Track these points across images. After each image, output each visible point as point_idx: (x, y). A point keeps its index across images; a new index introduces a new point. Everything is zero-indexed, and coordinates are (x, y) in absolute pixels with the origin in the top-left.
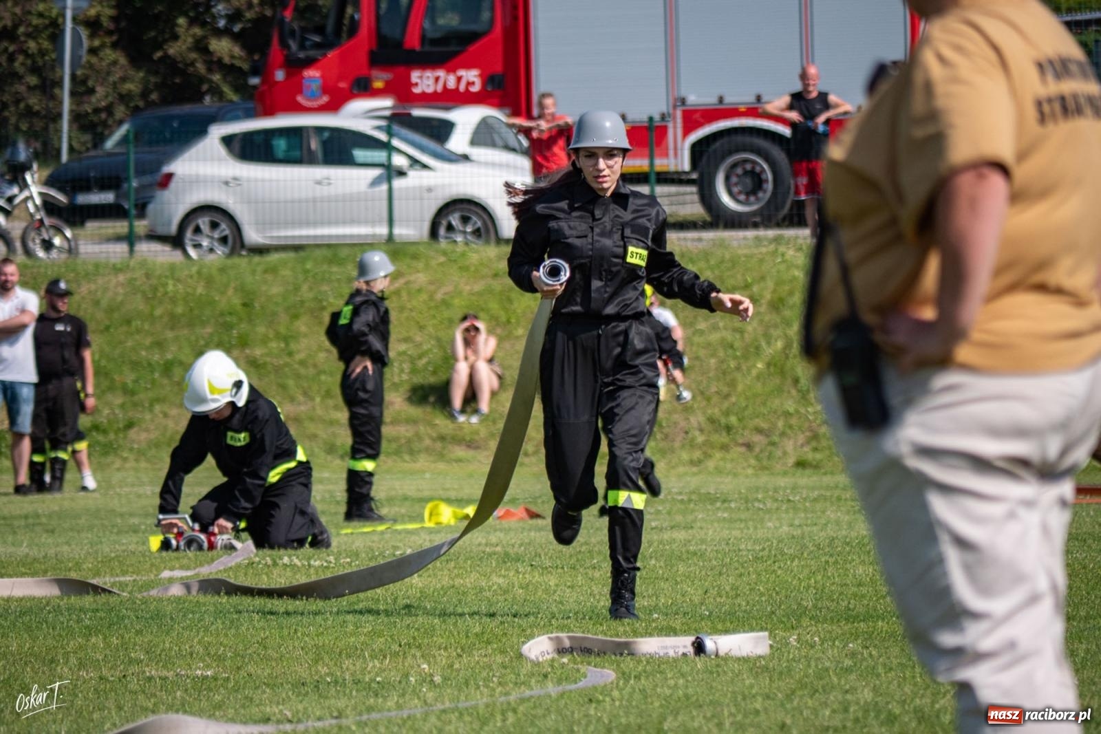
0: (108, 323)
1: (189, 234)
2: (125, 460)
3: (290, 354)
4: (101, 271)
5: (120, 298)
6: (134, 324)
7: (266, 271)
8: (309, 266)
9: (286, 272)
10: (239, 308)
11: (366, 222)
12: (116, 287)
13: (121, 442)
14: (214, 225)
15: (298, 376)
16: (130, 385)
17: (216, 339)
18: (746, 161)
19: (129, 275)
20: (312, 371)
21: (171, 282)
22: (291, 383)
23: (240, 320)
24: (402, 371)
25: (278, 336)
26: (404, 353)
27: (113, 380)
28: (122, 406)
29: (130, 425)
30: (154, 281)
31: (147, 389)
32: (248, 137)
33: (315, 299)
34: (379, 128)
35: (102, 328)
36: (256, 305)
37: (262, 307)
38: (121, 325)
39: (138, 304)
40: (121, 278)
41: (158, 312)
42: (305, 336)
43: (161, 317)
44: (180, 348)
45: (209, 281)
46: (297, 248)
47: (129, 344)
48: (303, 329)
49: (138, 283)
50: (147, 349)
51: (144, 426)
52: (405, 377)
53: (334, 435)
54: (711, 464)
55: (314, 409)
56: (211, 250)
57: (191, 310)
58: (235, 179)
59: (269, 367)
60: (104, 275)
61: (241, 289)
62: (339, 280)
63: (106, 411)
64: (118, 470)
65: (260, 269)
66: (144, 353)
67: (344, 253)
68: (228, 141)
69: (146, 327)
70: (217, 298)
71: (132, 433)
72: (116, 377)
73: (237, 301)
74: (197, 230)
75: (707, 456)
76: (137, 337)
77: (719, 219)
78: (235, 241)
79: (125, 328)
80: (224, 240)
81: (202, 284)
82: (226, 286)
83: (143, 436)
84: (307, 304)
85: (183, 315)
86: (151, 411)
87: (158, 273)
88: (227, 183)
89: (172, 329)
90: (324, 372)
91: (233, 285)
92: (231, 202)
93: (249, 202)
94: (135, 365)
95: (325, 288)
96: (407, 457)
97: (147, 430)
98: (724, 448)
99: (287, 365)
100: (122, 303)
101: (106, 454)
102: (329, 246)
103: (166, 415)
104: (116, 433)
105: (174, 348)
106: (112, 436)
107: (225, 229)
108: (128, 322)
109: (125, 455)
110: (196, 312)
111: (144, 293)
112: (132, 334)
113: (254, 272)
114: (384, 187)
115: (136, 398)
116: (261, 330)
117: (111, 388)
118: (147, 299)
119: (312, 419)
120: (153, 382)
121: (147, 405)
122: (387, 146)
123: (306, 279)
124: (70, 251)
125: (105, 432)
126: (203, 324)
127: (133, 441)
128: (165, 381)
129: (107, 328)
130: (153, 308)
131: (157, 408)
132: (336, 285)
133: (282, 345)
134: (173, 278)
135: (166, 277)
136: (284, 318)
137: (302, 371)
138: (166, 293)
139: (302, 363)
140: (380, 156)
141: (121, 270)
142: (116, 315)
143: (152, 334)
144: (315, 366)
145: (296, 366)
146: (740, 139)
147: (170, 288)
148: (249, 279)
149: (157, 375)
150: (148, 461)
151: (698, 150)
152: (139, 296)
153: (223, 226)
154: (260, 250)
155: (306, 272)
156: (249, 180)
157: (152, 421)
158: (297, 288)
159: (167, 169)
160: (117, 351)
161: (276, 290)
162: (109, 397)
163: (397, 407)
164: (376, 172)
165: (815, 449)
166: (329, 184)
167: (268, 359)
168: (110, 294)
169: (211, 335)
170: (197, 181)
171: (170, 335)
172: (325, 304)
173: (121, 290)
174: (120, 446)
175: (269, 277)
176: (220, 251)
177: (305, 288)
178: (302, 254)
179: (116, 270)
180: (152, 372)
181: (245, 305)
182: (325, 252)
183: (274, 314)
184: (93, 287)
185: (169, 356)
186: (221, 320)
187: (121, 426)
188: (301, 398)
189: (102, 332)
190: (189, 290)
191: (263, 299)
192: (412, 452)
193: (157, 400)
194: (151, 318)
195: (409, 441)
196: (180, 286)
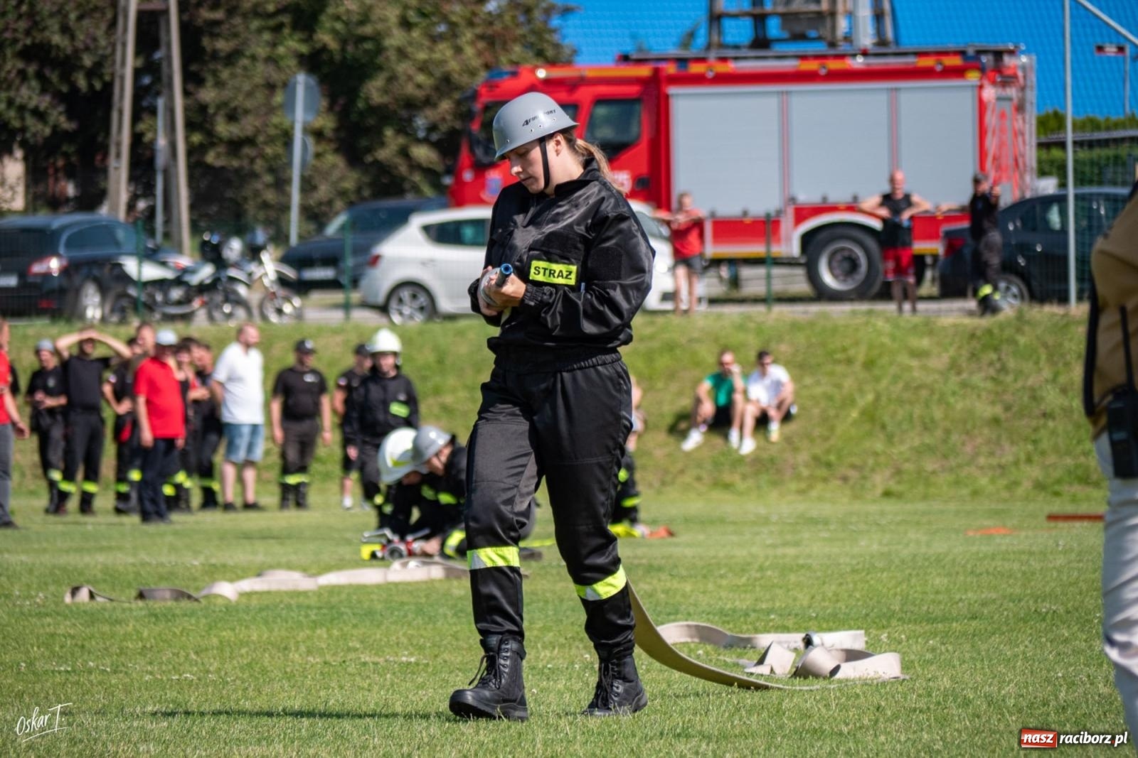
1: (394, 304)
4: (323, 332)
5: (338, 356)
10: (434, 364)
12: (334, 346)
14: (414, 297)
18: (843, 249)
19: (345, 337)
32: (442, 226)
36: (448, 362)
37: (452, 364)
40: (338, 339)
54: (814, 493)
56: (412, 317)
58: (431, 260)
59: (457, 413)
60: (325, 336)
61: (436, 349)
65: (450, 333)
68: (427, 229)
73: (432, 359)
74: (400, 301)
75: (810, 487)
77: (822, 294)
78: (431, 310)
80: (422, 309)
82: (423, 346)
88: (425, 263)
91: (428, 345)
92: (427, 277)
93: (441, 279)
98: (825, 480)
100: (339, 360)
107: (423, 299)
113: (446, 335)
116: (451, 382)
124: (298, 317)
136: (469, 373)
141: (338, 333)
146: (839, 231)
148: (442, 341)
151: (807, 239)
153: (421, 298)
154: (450, 318)
156: (441, 261)
159: (376, 251)
161: (463, 350)
165: (899, 482)
167: (456, 406)
168: (329, 353)
170: (400, 261)
173: (338, 349)
175: (458, 339)
176: (419, 318)
179: (335, 332)
181: (438, 362)
183: (461, 369)
191: (453, 357)
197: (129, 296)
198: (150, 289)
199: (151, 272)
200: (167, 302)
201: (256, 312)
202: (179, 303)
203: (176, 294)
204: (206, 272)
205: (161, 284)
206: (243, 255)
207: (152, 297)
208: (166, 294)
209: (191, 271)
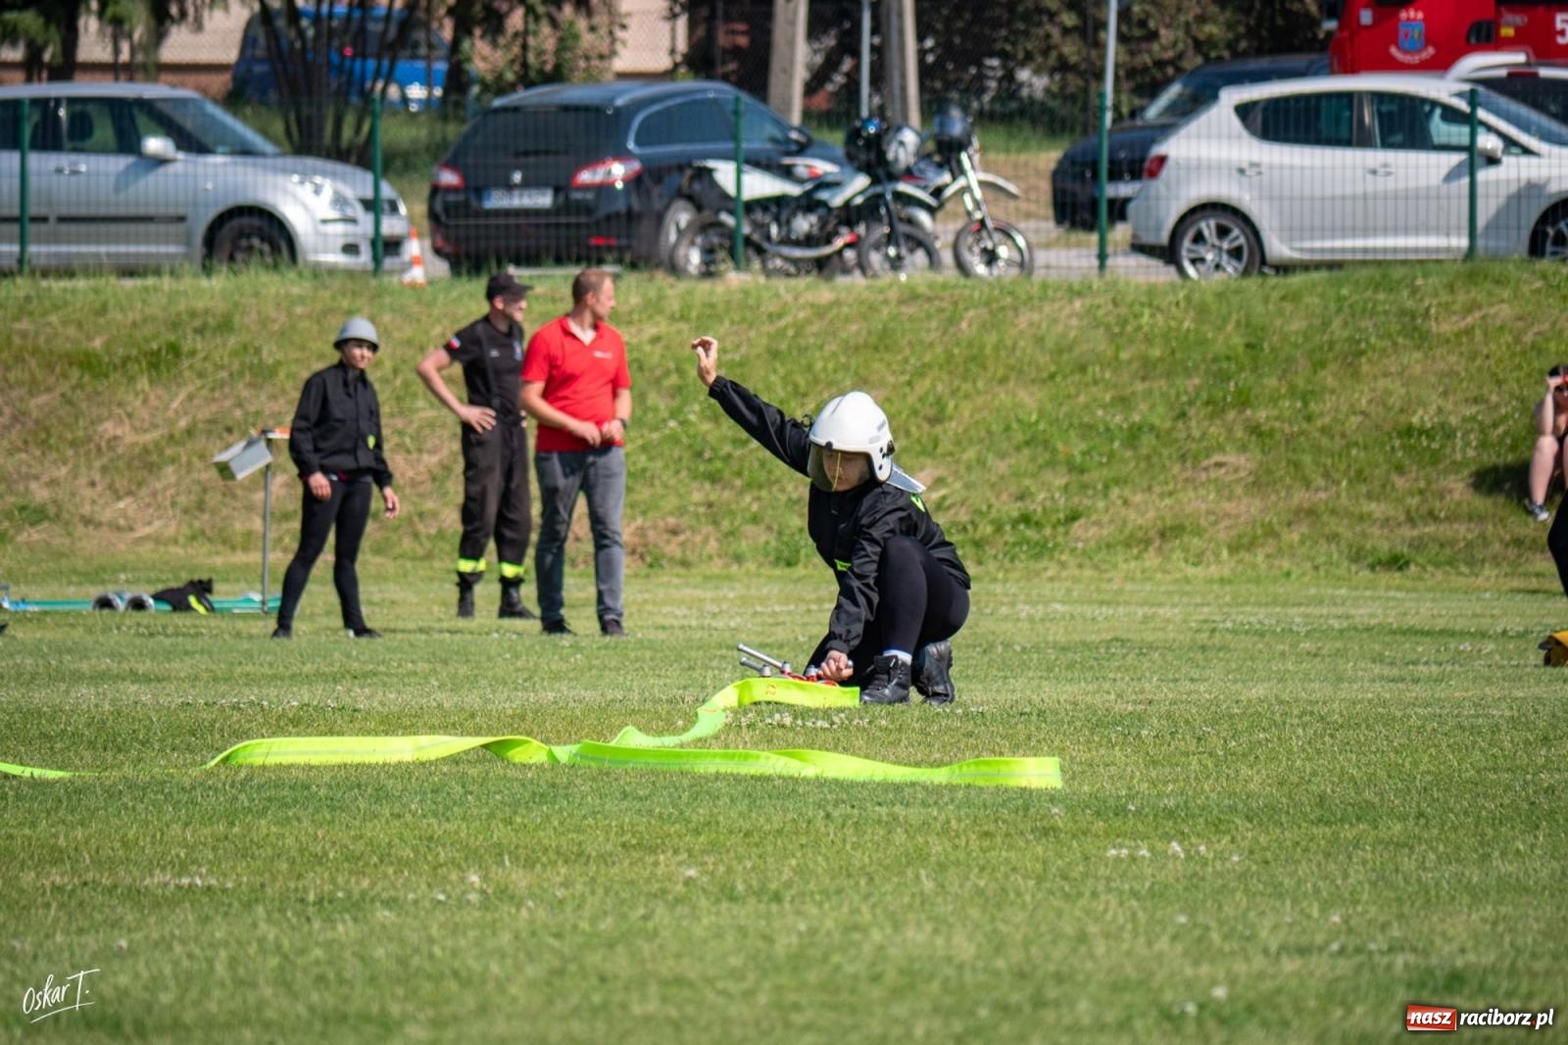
0: (1053, 368)
1: (1187, 243)
2: (1063, 565)
3: (1309, 419)
4: (1050, 293)
5: (1072, 334)
6: (1090, 369)
7: (1283, 298)
8: (1344, 292)
9: (1313, 300)
10: (1241, 349)
11: (1437, 231)
12: (1070, 316)
13: (1060, 539)
14: (1222, 232)
15: (1318, 450)
16: (1078, 459)
17: (1204, 396)
19: (1088, 302)
20: (1339, 443)
21: (1147, 312)
22: (1307, 459)
23: (1241, 368)
24: (1468, 444)
25: (1293, 391)
26: (1473, 418)
27: (1054, 451)
28: (1066, 488)
29: (1073, 517)
30: (1123, 310)
31: (1101, 464)
32: (1275, 105)
33: (1350, 339)
34: (1460, 95)
35: (1045, 375)
36: (1266, 345)
37: (1273, 350)
38: (1072, 372)
39: (1100, 342)
40: (1078, 304)
41: (1124, 355)
42: (1333, 392)
43: (1130, 362)
44: (1152, 407)
45: (1202, 311)
46: (1332, 266)
47: (1082, 399)
48: (1330, 381)
49: (1100, 313)
50: (1104, 407)
51: (1094, 518)
52: (1471, 453)
53: (1364, 535)
55: (1338, 496)
56: (1218, 267)
57: (1173, 352)
58: (1252, 165)
59: (1278, 436)
60: (1053, 300)
61: (1247, 325)
62: (1386, 313)
63: (1041, 496)
64: (1051, 579)
65: (1275, 295)
66: (1100, 413)
67: (1397, 273)
68: (1244, 111)
69: (1108, 375)
70: (1210, 335)
71: (1076, 528)
72: (1060, 446)
73: (1238, 341)
74: (1199, 238)
76: (1094, 389)
78: (1253, 256)
79: (1077, 377)
80: (1236, 253)
81: (1192, 314)
82: (1225, 320)
83: (1093, 531)
84: (1338, 347)
85: (1161, 359)
86: (1106, 496)
87: (1129, 299)
88: (1241, 171)
89: (1144, 379)
90: (1356, 444)
91: (1234, 317)
92: (1247, 197)
93: (1271, 198)
94: (1087, 430)
95: (1366, 323)
96: (1464, 569)
97: (1098, 523)
99: (1302, 433)
100: (1075, 341)
101: (1037, 557)
102: (1379, 263)
103: (1126, 503)
104: (1054, 527)
105: (1143, 407)
106: (1048, 531)
107: (1238, 237)
108: (1083, 369)
109: (1064, 557)
110: (1178, 356)
111: (1108, 328)
112: (1087, 385)
113: (1266, 300)
114: (1466, 181)
115: (1086, 477)
116: (1271, 382)
117: (1051, 464)
118: (1113, 337)
119: (1333, 512)
120: (1111, 455)
121: (1100, 486)
122: (1469, 120)
123: (1339, 310)
124: (1022, 265)
125: (1038, 525)
126: (1188, 373)
127: (1078, 539)
128: (1129, 454)
129: (1052, 377)
130: (1118, 349)
131: (1115, 492)
132: (1383, 318)
133: (1299, 404)
134: (1150, 305)
135: (1142, 305)
136: (1303, 364)
137: (1325, 442)
138: (1139, 328)
139: (1324, 430)
140: (1459, 133)
141: (1079, 294)
142: (1065, 357)
143: (1115, 386)
144: (1343, 435)
145: (1317, 435)
147: (1145, 319)
148: (1259, 309)
149: (1116, 444)
150: (1096, 567)
152: (1102, 330)
153: (1236, 232)
154: (1284, 268)
155: (1340, 299)
156: (1271, 167)
157: (1107, 510)
158: (1326, 324)
159: (1159, 150)
160: (1064, 409)
161: (1297, 325)
162: (1048, 475)
163: (1457, 496)
164: (1456, 158)
166: (1388, 174)
167: (1277, 424)
168: (1060, 328)
169: (1198, 390)
170: (1200, 168)
171: (1139, 387)
172: (1363, 345)
173: (1074, 322)
174: (1056, 545)
175: (1288, 307)
176: (1231, 268)
177: (1336, 324)
178: (1341, 274)
179: (1073, 293)
180: (1112, 441)
181: (1248, 346)
182: (1372, 271)
183: (1290, 360)
184: (1036, 317)
185: (1136, 418)
186: (1214, 368)
187: (1062, 516)
188: (1321, 482)
189: (1043, 381)
190: (1173, 323)
191: (1275, 338)
192: (1471, 562)
193: (1117, 481)
194: (1115, 364)
195: (1469, 545)
196: (1160, 318)
197: (721, 225)
198: (759, 216)
199: (759, 185)
200: (787, 241)
201: (947, 257)
202: (809, 241)
203: (803, 224)
204: (858, 185)
205: (776, 205)
206: (923, 156)
207: (763, 228)
208: (785, 224)
209: (834, 185)
